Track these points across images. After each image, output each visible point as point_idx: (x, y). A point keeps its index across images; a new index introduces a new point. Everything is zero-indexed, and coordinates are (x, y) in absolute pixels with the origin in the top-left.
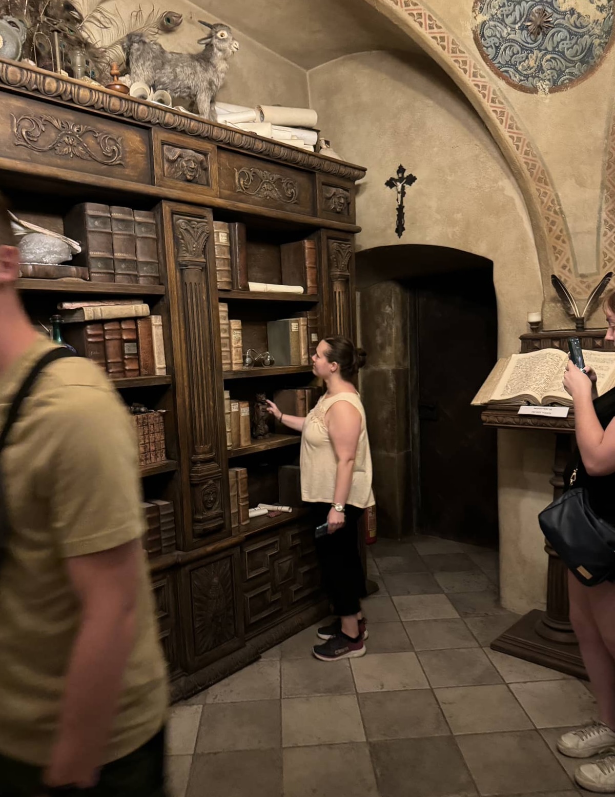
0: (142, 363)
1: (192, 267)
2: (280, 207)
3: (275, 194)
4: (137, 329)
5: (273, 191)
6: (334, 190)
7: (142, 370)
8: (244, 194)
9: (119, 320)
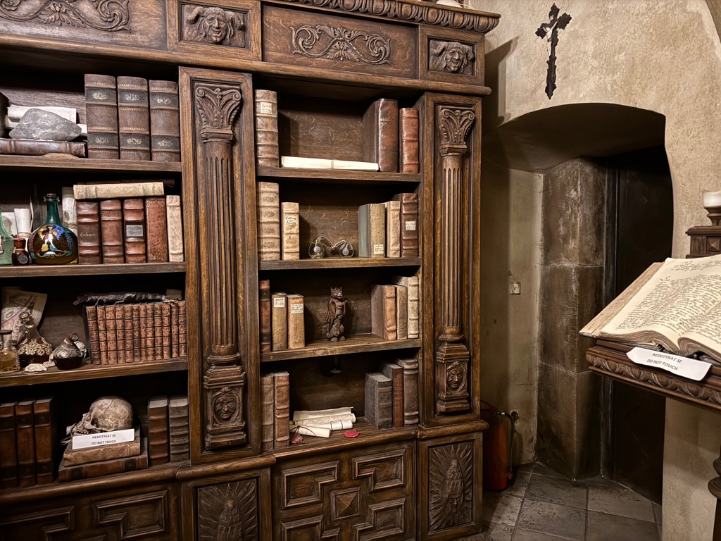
0: (149, 248)
1: (213, 140)
2: (362, 69)
3: (353, 55)
4: (144, 210)
5: (349, 51)
6: (443, 44)
7: (150, 255)
8: (305, 56)
9: (122, 200)
